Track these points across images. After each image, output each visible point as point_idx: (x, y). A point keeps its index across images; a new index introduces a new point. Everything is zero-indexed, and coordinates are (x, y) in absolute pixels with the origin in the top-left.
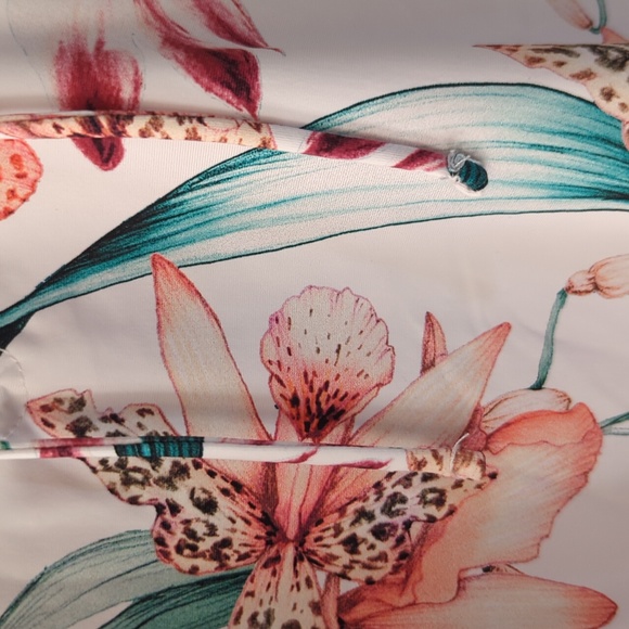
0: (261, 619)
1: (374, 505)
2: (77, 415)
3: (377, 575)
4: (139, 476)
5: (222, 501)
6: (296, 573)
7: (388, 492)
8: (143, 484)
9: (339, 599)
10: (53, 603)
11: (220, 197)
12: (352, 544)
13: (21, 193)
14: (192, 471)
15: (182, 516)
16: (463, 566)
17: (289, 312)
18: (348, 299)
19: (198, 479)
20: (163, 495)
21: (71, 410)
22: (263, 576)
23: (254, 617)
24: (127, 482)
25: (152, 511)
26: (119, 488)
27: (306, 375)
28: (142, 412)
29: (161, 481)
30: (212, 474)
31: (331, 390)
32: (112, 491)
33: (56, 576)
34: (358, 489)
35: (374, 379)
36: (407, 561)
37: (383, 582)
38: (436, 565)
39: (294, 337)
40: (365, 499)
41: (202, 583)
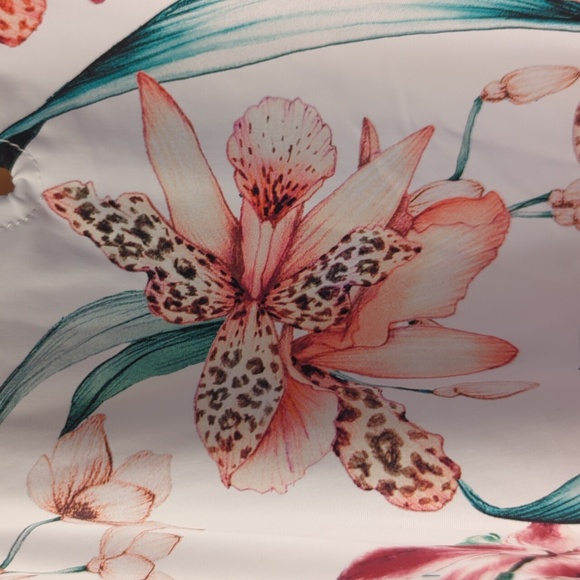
0: (231, 356)
1: (320, 273)
2: (82, 201)
3: (323, 326)
4: (133, 250)
5: (200, 269)
6: (259, 323)
7: (332, 262)
8: (137, 255)
9: (293, 343)
10: (69, 344)
11: (190, 23)
12: (303, 302)
13: (30, 23)
14: (175, 245)
15: (169, 280)
16: (392, 320)
17: (250, 119)
18: (299, 108)
19: (180, 252)
20: (153, 264)
21: (78, 197)
22: (232, 326)
23: (225, 356)
24: (124, 254)
25: (145, 276)
26: (118, 258)
27: (264, 170)
28: (134, 199)
29: (150, 253)
30: (191, 248)
31: (285, 182)
32: (113, 260)
33: (71, 324)
34: (308, 260)
35: (321, 170)
36: (347, 315)
37: (327, 330)
38: (370, 318)
39: (254, 139)
40: (314, 268)
41: (185, 330)
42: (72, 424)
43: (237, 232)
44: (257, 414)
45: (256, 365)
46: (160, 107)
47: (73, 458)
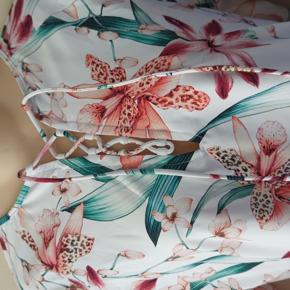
0: (258, 194)
1: (282, 170)
2: (218, 151)
3: (283, 185)
4: (231, 164)
5: (249, 169)
6: (265, 184)
7: (286, 167)
8: (231, 165)
9: (275, 190)
10: (215, 190)
11: (248, 103)
13: (205, 105)
14: (242, 163)
15: (240, 172)
17: (263, 127)
18: (276, 123)
19: (243, 164)
20: (236, 168)
21: (216, 150)
22: (258, 185)
23: (257, 194)
24: (228, 165)
25: (234, 171)
26: (227, 166)
27: (266, 141)
28: (231, 150)
29: (235, 165)
30: (246, 163)
31: (272, 145)
32: (225, 167)
33: (215, 185)
34: (279, 166)
35: (282, 142)
37: (285, 186)
39: (264, 133)
40: (280, 168)
41: (245, 186)
42: (219, 212)
43: (259, 159)
44: (269, 210)
45: (266, 196)
46: (238, 125)
47: (221, 221)
